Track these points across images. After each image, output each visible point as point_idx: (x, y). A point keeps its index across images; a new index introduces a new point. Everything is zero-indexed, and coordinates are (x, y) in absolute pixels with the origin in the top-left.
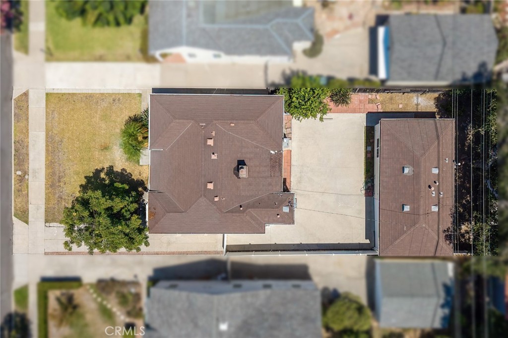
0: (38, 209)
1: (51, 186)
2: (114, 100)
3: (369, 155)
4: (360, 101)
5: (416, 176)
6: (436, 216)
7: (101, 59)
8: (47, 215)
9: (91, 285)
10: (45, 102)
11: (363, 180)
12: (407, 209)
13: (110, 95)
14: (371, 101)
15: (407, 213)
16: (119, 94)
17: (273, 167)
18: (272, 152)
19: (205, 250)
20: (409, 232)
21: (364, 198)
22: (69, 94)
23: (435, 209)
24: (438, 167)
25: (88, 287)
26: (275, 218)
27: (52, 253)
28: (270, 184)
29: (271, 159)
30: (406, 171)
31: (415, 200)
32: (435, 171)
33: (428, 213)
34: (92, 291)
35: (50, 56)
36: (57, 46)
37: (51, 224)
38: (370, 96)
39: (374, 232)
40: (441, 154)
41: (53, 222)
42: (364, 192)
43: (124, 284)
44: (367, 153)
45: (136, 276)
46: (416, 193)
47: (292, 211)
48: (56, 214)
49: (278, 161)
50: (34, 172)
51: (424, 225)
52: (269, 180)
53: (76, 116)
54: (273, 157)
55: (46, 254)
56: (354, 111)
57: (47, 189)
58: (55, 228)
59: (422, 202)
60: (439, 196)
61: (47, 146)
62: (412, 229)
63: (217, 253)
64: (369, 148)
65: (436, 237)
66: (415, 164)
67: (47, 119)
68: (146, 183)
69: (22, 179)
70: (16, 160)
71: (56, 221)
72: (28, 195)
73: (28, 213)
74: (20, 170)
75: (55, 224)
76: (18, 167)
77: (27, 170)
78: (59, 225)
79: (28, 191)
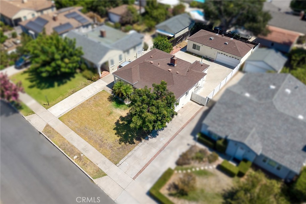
0: (105, 163)
1: (100, 147)
2: (95, 99)
4: (174, 49)
8: (113, 161)
13: (91, 98)
16: (94, 96)
19: (197, 111)
21: (213, 63)
22: (71, 111)
25: (176, 172)
27: (137, 175)
28: (186, 64)
34: (180, 172)
37: (120, 163)
38: (175, 47)
41: (119, 161)
42: (210, 62)
45: (188, 145)
48: (117, 156)
50: (84, 149)
52: (184, 63)
55: (134, 179)
56: (176, 52)
57: (99, 150)
58: (124, 162)
59: (227, 39)
61: (80, 134)
62: (236, 45)
63: (202, 109)
64: (194, 54)
69: (80, 158)
70: (68, 153)
71: (121, 159)
72: (92, 162)
73: (101, 170)
74: (75, 155)
75: (122, 161)
76: (72, 155)
77: (79, 152)
78: (124, 159)
79: (89, 160)
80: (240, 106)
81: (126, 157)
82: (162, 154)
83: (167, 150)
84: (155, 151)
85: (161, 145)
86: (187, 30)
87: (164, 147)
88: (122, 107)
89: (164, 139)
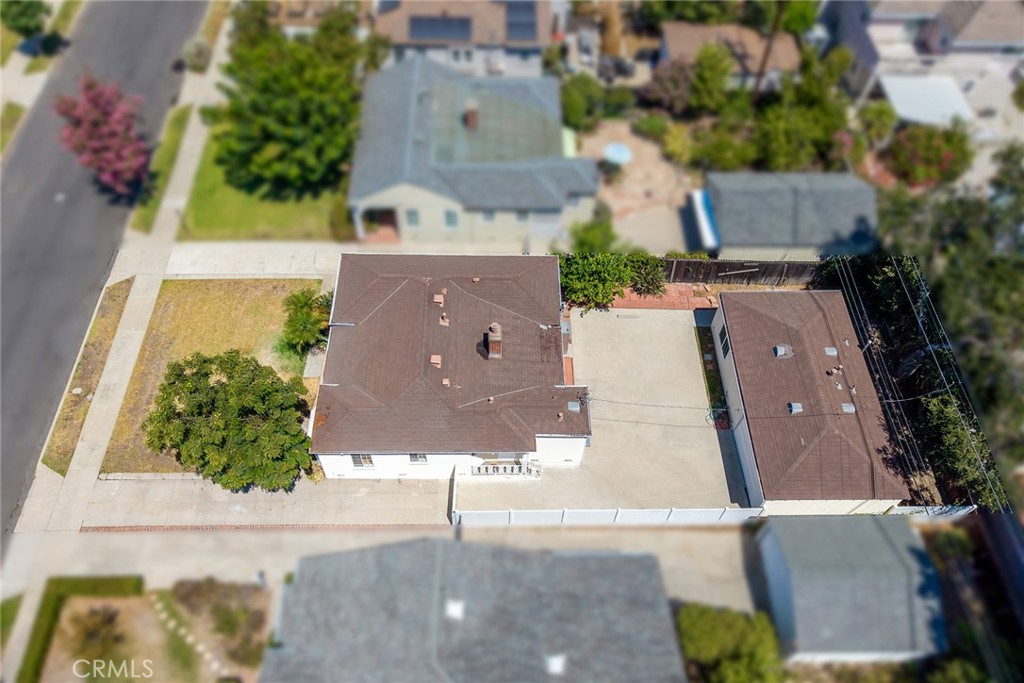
0: (93, 449)
1: (131, 411)
2: (274, 288)
3: (710, 367)
4: (681, 293)
5: (800, 357)
6: (854, 422)
7: (265, 237)
8: (107, 460)
9: (161, 594)
10: (158, 291)
11: (707, 404)
12: (797, 408)
13: (269, 281)
14: (697, 294)
15: (799, 415)
16: (284, 280)
17: (545, 348)
18: (544, 327)
19: (412, 521)
20: (812, 447)
21: (714, 433)
22: (202, 280)
23: (849, 408)
24: (834, 345)
25: (153, 598)
26: (553, 423)
27: (97, 529)
28: (541, 373)
29: (542, 337)
30: (781, 351)
31: (808, 393)
32: (832, 352)
33: (839, 415)
34: (159, 606)
35: (185, 234)
36: (199, 223)
37: (111, 476)
38: (695, 288)
39: (746, 489)
40: (833, 331)
41: (115, 471)
42: (712, 422)
43: (234, 589)
44: (705, 363)
45: (262, 575)
46: (807, 381)
47: (584, 411)
48: (126, 457)
49: (553, 340)
50: (107, 388)
51: (837, 432)
52: (540, 367)
53: (205, 308)
54: (544, 334)
55: (83, 530)
56: (673, 306)
57: (121, 414)
58: (117, 482)
59: (822, 394)
60: (850, 393)
61: (143, 350)
62: (816, 440)
63: (435, 527)
64: (709, 357)
65: (866, 457)
66: (793, 338)
67: (154, 312)
68: (309, 404)
69: (78, 401)
70: (80, 371)
71: (122, 470)
72: (82, 426)
73: (72, 457)
74: (81, 386)
75: (119, 475)
76: (78, 382)
77: (94, 386)
78: (126, 476)
79: (84, 420)
80: (393, 614)
81: (133, 476)
82: (192, 539)
83: (208, 541)
84: (189, 517)
85: (215, 518)
86: (810, 256)
87: (213, 528)
88: (289, 358)
89: (241, 513)
